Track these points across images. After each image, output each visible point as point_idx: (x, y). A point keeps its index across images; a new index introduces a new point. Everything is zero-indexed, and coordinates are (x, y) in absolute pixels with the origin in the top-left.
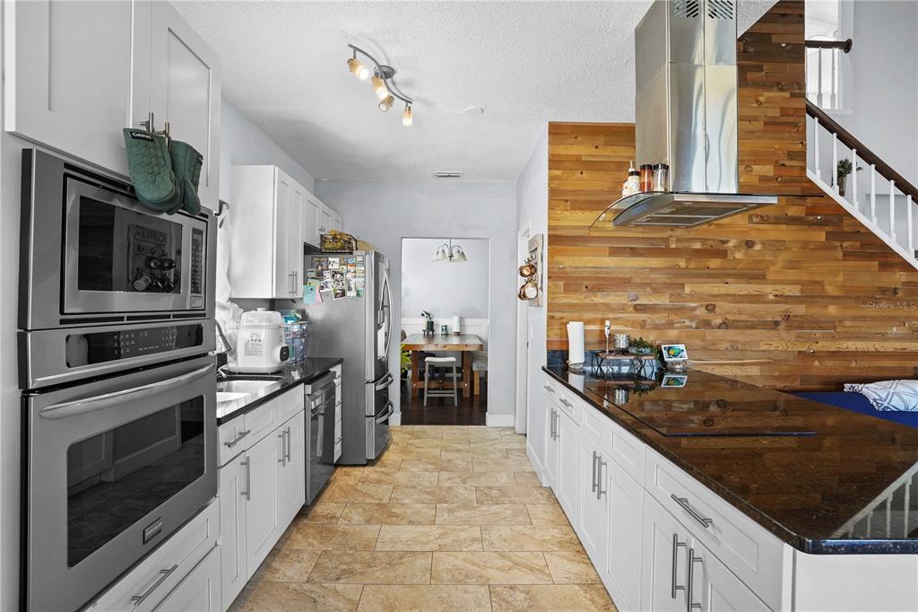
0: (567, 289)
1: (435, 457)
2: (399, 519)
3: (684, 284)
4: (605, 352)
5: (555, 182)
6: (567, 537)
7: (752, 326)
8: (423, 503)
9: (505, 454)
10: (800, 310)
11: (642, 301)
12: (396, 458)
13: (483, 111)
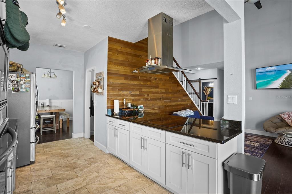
0: (113, 90)
1: (60, 153)
2: (62, 180)
3: (142, 89)
4: (124, 108)
5: (110, 56)
6: (124, 166)
7: (156, 100)
8: (67, 171)
9: (87, 146)
10: (165, 95)
11: (132, 93)
12: (42, 158)
13: (90, 27)
